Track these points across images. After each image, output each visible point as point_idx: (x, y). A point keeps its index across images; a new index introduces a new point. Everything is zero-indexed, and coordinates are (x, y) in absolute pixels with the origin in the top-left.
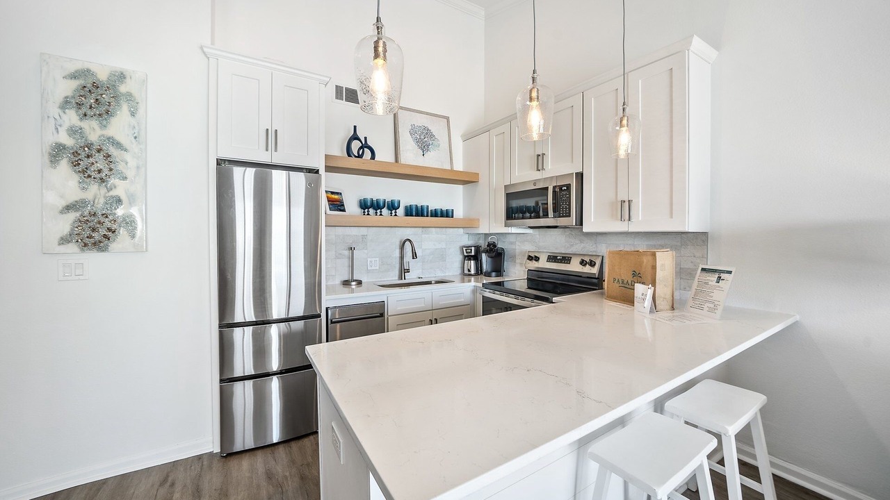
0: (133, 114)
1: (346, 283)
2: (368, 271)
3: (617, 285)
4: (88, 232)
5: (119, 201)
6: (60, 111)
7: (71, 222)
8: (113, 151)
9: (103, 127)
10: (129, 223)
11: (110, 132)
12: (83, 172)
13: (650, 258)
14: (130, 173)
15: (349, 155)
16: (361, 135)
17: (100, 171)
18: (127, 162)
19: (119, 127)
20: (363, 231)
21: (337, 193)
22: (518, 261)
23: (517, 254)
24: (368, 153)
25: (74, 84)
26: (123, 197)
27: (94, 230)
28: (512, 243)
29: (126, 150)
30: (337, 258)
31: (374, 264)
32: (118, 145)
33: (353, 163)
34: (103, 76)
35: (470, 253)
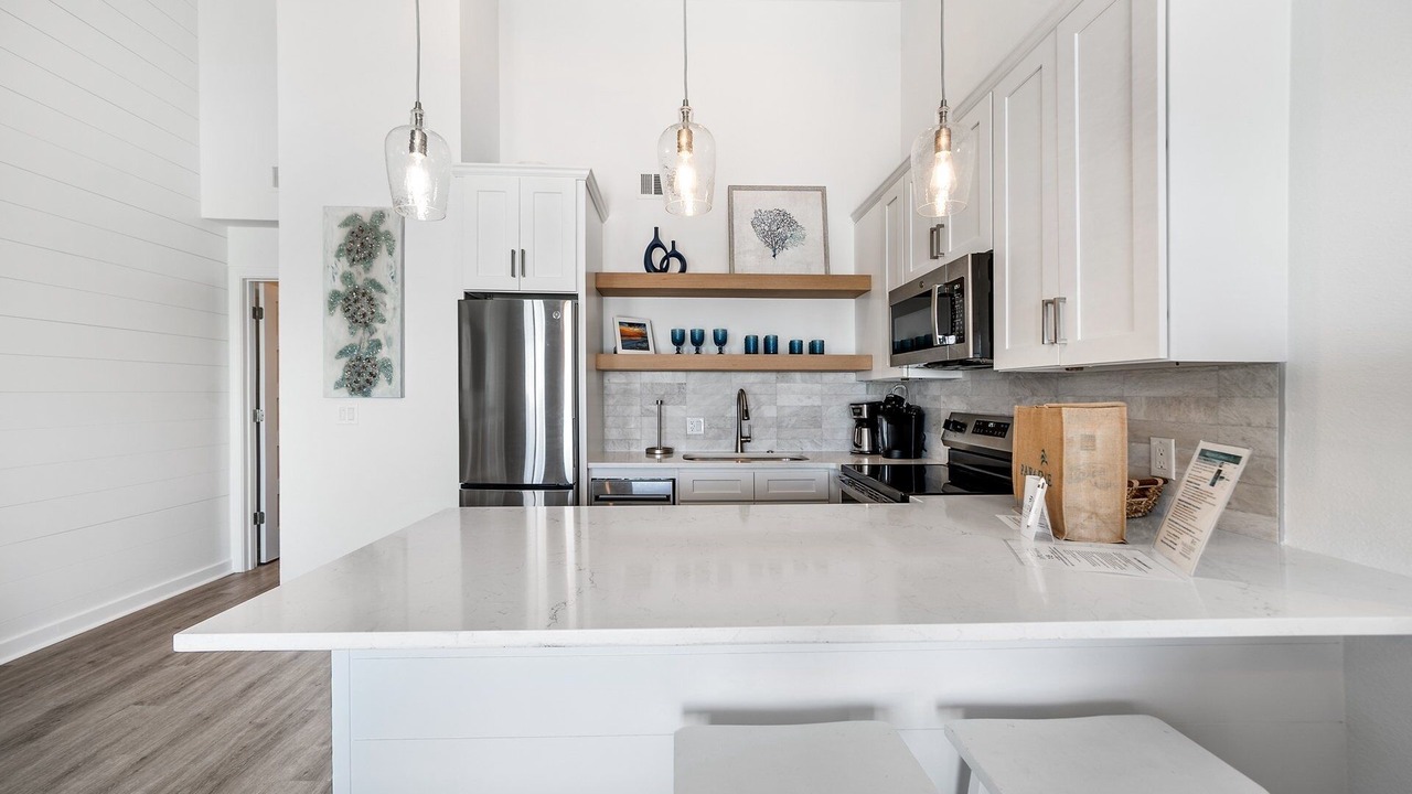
0: (390, 254)
1: (650, 452)
2: (688, 437)
4: (356, 376)
5: (378, 345)
6: (336, 259)
7: (343, 366)
8: (375, 294)
9: (367, 270)
10: (386, 366)
11: (373, 275)
12: (352, 317)
14: (388, 316)
15: (648, 271)
16: (666, 241)
17: (364, 315)
18: (388, 304)
19: (381, 268)
20: (681, 377)
21: (639, 325)
23: (935, 417)
24: (675, 265)
25: (346, 231)
26: (383, 341)
27: (359, 375)
29: (385, 292)
30: (642, 415)
31: (697, 425)
32: (379, 287)
33: (655, 280)
34: (367, 219)
35: (860, 414)
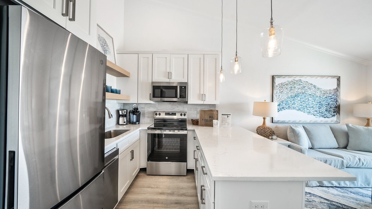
3: (204, 121)
13: (216, 112)
22: (146, 116)
23: (146, 113)
28: (142, 108)
35: (124, 113)
